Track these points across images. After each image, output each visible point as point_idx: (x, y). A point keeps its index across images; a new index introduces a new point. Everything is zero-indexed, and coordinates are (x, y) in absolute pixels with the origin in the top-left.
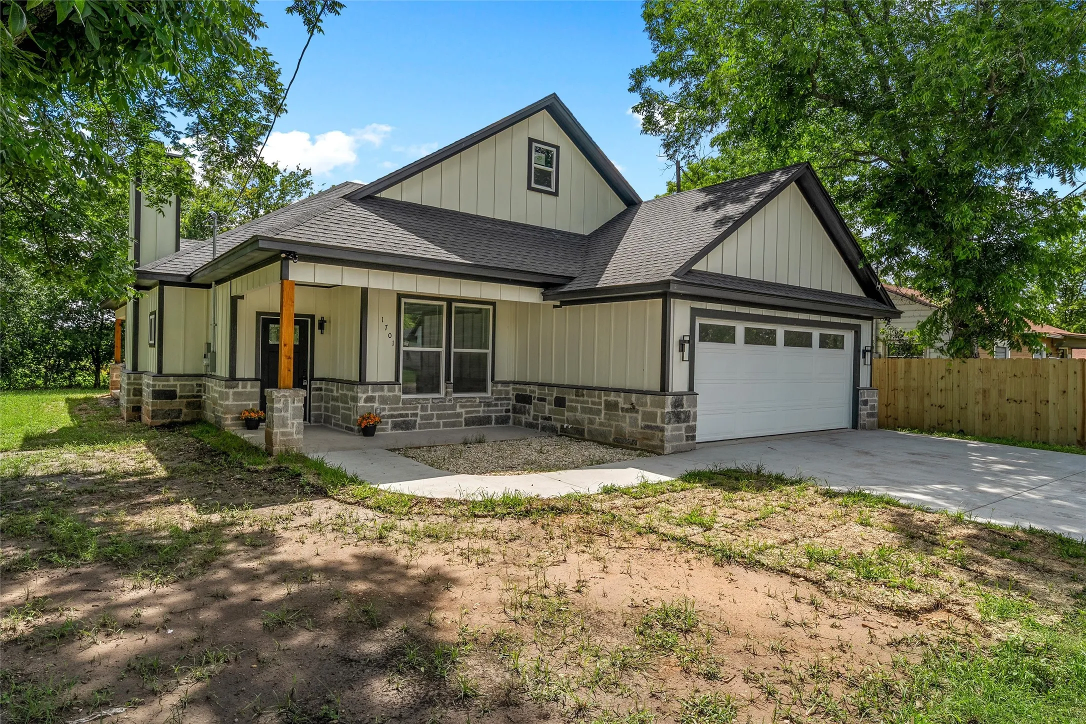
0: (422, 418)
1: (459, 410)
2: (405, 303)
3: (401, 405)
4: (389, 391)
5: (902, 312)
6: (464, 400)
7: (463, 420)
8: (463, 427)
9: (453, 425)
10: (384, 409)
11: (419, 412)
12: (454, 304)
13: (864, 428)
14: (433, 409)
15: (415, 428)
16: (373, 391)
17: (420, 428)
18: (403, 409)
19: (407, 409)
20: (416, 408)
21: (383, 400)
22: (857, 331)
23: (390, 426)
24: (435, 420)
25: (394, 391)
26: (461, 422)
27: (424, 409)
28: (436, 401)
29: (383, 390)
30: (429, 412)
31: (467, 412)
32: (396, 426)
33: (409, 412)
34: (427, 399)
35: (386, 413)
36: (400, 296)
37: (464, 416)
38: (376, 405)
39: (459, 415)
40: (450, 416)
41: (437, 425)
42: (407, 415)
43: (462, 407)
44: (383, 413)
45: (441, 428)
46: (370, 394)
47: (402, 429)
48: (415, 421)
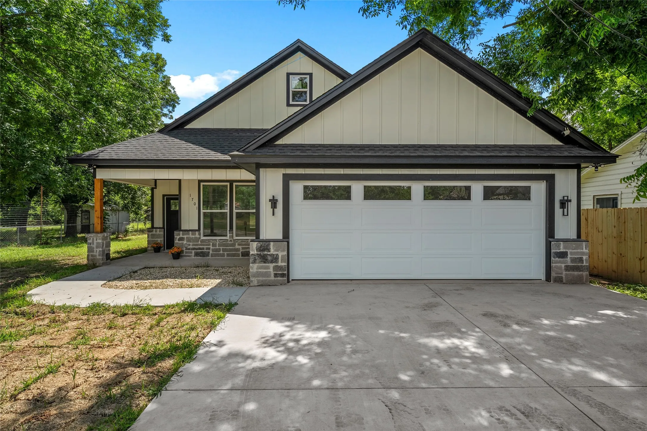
0: (213, 250)
1: (237, 247)
2: (203, 185)
3: (200, 243)
4: (192, 235)
5: (617, 156)
6: (240, 241)
7: (240, 253)
8: (241, 257)
9: (234, 255)
10: (189, 245)
11: (211, 247)
12: (234, 184)
13: (559, 280)
14: (219, 245)
15: (208, 256)
16: (183, 235)
17: (212, 256)
18: (201, 245)
19: (204, 245)
20: (209, 245)
21: (189, 240)
22: (550, 180)
23: (193, 254)
24: (221, 252)
25: (195, 235)
26: (239, 254)
27: (214, 245)
28: (221, 241)
29: (189, 234)
30: (217, 247)
31: (243, 248)
32: (197, 254)
33: (205, 247)
34: (216, 240)
35: (191, 247)
36: (200, 181)
37: (241, 250)
38: (185, 242)
39: (238, 250)
40: (231, 250)
41: (223, 255)
42: (203, 249)
43: (239, 245)
44: (189, 247)
45: (226, 257)
46: (181, 236)
47: (201, 256)
48: (209, 252)
